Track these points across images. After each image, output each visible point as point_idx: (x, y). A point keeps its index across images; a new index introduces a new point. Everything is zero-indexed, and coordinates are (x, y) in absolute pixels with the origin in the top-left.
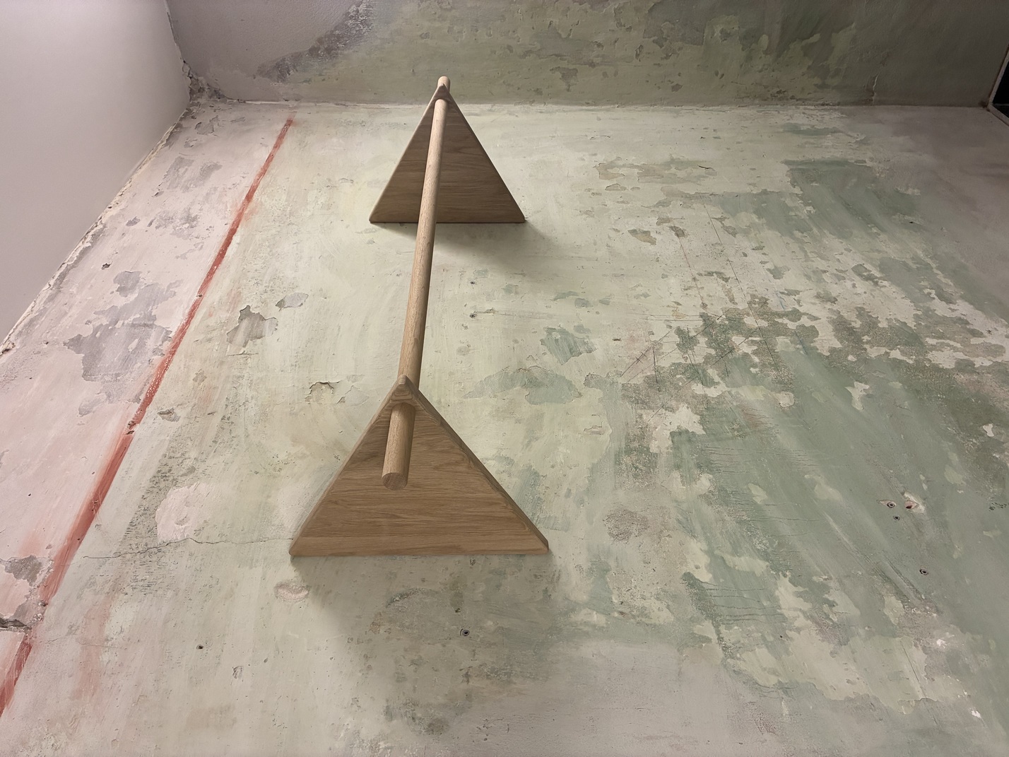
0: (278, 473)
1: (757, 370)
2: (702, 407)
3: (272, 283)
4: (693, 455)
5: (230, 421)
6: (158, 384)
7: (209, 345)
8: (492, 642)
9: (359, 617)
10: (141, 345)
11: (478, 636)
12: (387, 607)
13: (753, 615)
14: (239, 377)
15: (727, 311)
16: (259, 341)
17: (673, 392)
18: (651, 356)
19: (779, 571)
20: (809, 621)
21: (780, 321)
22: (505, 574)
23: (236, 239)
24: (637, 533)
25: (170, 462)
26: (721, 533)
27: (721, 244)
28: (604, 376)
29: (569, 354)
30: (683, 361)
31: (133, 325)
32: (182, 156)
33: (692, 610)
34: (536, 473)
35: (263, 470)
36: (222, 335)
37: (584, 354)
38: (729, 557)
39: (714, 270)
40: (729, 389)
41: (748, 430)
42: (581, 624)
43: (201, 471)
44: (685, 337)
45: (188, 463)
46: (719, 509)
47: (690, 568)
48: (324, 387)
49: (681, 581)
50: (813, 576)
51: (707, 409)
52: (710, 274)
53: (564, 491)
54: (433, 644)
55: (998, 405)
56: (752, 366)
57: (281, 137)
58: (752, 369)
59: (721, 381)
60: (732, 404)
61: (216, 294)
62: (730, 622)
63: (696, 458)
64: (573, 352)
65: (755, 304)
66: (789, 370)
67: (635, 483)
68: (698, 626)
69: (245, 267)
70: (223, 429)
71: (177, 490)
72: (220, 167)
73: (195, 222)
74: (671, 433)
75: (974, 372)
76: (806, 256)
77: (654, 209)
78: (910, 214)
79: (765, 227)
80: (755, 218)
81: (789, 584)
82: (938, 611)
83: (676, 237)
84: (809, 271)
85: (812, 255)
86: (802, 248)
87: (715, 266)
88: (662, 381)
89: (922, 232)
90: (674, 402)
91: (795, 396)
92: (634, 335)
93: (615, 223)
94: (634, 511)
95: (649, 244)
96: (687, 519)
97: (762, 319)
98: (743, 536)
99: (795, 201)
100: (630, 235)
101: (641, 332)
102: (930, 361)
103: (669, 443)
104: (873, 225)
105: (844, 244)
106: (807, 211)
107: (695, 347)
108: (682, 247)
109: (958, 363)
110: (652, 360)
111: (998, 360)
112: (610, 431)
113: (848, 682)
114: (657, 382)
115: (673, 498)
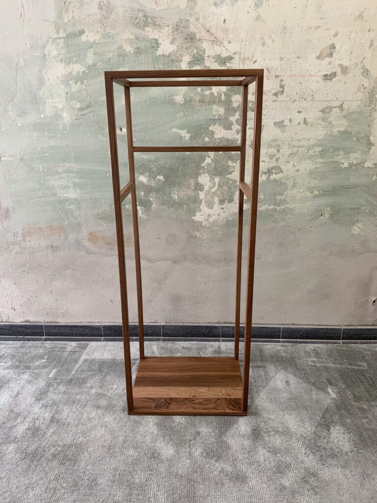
1: (199, 91)
2: (174, 58)
4: (144, 47)
13: (69, 53)
17: (185, 46)
18: (212, 38)
19: (89, 68)
20: (68, 73)
21: (237, 113)
24: (102, 13)
26: (104, 50)
27: (312, 100)
28: (195, 11)
30: (206, 55)
37: (213, 1)
38: (93, 50)
39: (286, 89)
44: (226, 60)
46: (116, 52)
47: (87, 33)
49: (81, 28)
50: (87, 79)
51: (173, 60)
52: (282, 86)
55: (175, 189)
62: (66, 43)
63: (142, 48)
66: (199, 107)
67: (128, 17)
68: (63, 31)
74: (157, 39)
75: (196, 189)
76: (295, 147)
77: (359, 65)
78: (331, 218)
79: (329, 132)
80: (340, 129)
81: (83, 70)
82: (76, 119)
83: (324, 74)
84: (280, 143)
85: (295, 150)
86: (303, 146)
87: (289, 91)
88: (192, 41)
89: (311, 216)
90: (178, 45)
91: (181, 105)
92: (228, 32)
93: (346, 35)
94: (113, 14)
95: (318, 55)
96: (110, 37)
97: (239, 105)
98: (103, 58)
99: (356, 159)
100: (329, 44)
101: (231, 36)
102: (203, 173)
103: (151, 37)
104: (322, 193)
105: (304, 171)
106: (344, 163)
107: (217, 64)
108: (312, 75)
109: (201, 185)
110: (208, 38)
111: (203, 203)
112: (157, 9)
113: (49, 79)
114: (192, 39)
115: (120, 33)
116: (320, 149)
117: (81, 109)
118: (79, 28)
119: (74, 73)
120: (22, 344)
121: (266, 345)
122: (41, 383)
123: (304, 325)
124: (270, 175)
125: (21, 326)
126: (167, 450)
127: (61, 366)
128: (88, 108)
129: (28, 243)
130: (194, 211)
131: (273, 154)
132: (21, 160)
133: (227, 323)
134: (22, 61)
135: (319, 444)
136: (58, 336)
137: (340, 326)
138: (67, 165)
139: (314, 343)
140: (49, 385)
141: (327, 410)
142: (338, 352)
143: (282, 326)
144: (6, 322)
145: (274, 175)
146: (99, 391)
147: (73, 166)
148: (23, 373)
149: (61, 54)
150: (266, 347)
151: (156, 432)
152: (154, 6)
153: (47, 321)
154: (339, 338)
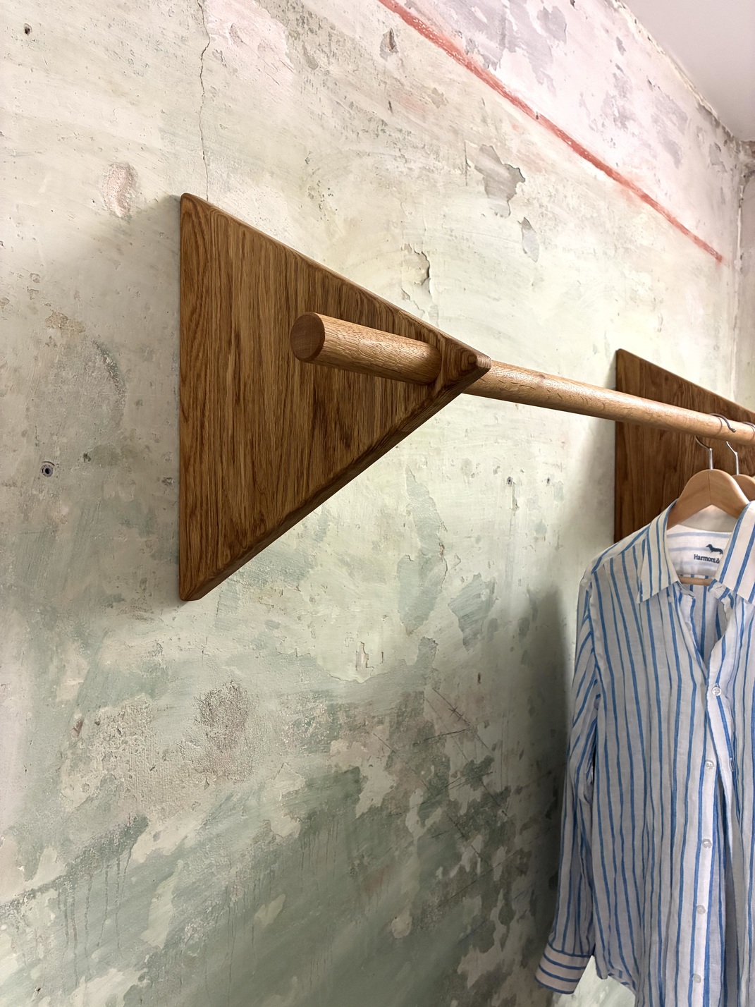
0: (307, 194)
1: (440, 877)
2: (392, 808)
3: (551, 216)
4: (327, 803)
5: (380, 133)
6: (430, 38)
7: (478, 120)
8: (30, 515)
9: (76, 296)
10: (480, 26)
11: (41, 491)
12: (94, 342)
13: (76, 940)
14: (438, 155)
16: (483, 189)
17: (413, 764)
18: (459, 727)
22: (148, 532)
23: (601, 175)
24: (212, 734)
25: (323, 36)
26: (210, 866)
28: (434, 666)
29: (462, 614)
30: (451, 772)
31: (503, 20)
32: (688, 121)
33: (83, 839)
34: (302, 575)
35: (310, 171)
36: (490, 138)
38: (172, 885)
40: (415, 842)
41: (361, 879)
42: (61, 660)
43: (311, 77)
44: (481, 771)
45: (322, 60)
46: (247, 857)
47: (156, 825)
48: (424, 271)
49: (133, 814)
51: (390, 815)
53: (276, 619)
54: (27, 417)
56: (444, 869)
57: (705, 247)
58: (441, 869)
59: (426, 829)
60: (397, 849)
61: (538, 136)
62: (62, 906)
63: (322, 810)
64: (464, 621)
65: (521, 858)
66: (439, 922)
67: (288, 724)
68: (55, 855)
69: (570, 183)
70: (370, 121)
71: (284, 37)
72: (677, 167)
73: (620, 125)
74: (358, 768)
81: (128, 987)
88: (426, 746)
90: (399, 767)
92: (485, 702)
94: (246, 726)
96: (234, 808)
101: (488, 710)
103: (345, 768)
107: (469, 785)
110: (453, 730)
112: (361, 681)
114: (426, 740)
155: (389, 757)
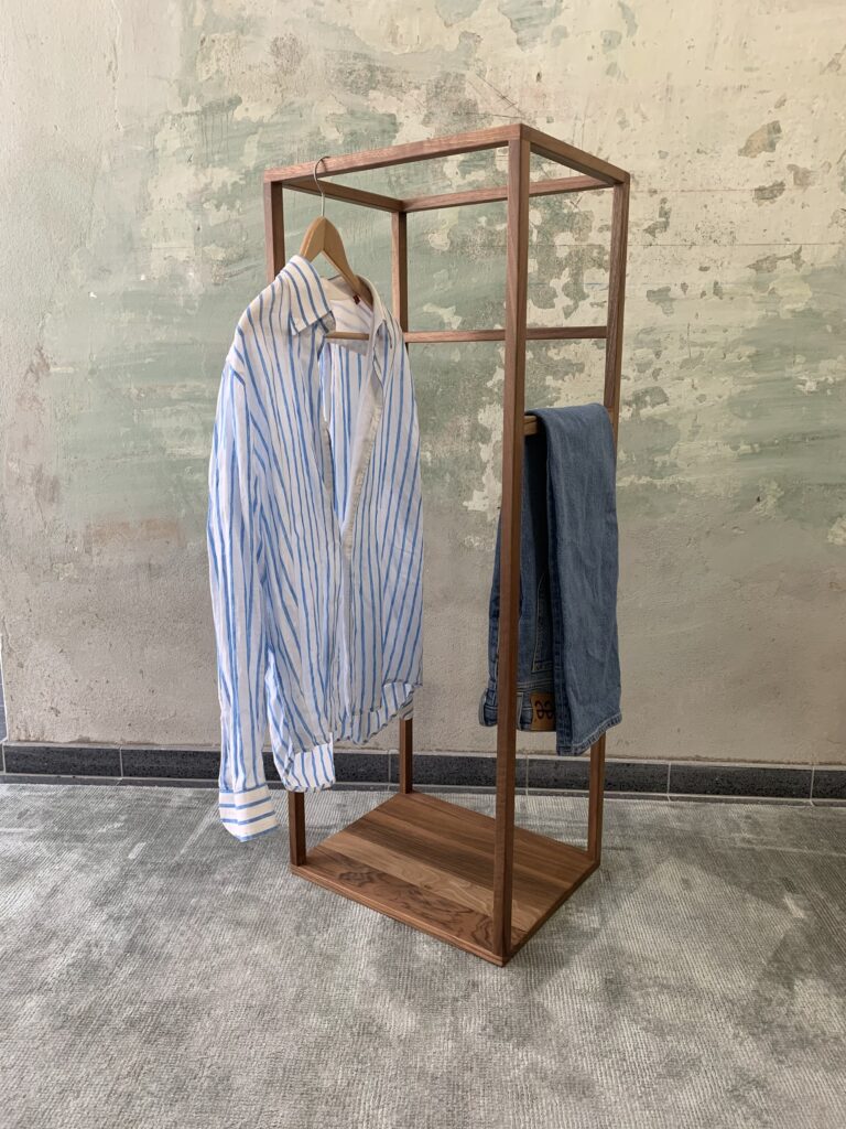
1: (484, 225)
4: (366, 130)
13: (207, 144)
15: (587, 217)
17: (453, 128)
18: (511, 112)
19: (245, 176)
21: (566, 273)
24: (279, 63)
26: (281, 138)
27: (732, 243)
28: (477, 56)
29: (515, 17)
37: (515, 36)
38: (257, 139)
39: (673, 220)
46: (305, 142)
47: (245, 103)
49: (234, 94)
50: (242, 199)
52: (665, 214)
56: (490, 222)
59: (466, 181)
62: (200, 125)
63: (362, 134)
64: (518, 23)
65: (599, 253)
66: (483, 257)
67: (333, 69)
68: (196, 99)
74: (394, 115)
75: (473, 438)
76: (694, 344)
77: (834, 167)
78: (779, 506)
79: (770, 314)
80: (795, 306)
81: (233, 180)
82: (216, 284)
83: (757, 186)
84: (662, 337)
85: (695, 351)
86: (712, 345)
87: (681, 224)
88: (469, 118)
89: (734, 502)
90: (437, 126)
91: (443, 252)
92: (547, 99)
93: (802, 104)
94: (302, 63)
95: (742, 146)
96: (294, 111)
97: (570, 254)
98: (278, 155)
99: (833, 372)
100: (766, 122)
101: (552, 108)
102: (490, 404)
103: (381, 111)
104: (758, 450)
105: (717, 398)
106: (806, 381)
108: (730, 189)
109: (485, 429)
110: (502, 113)
111: (489, 470)
112: (396, 53)
113: (161, 200)
114: (467, 113)
115: (316, 103)
116: (751, 350)
117: (227, 263)
118: (230, 92)
119: (215, 187)
120: (69, 790)
121: (635, 804)
122: (109, 871)
123: (722, 760)
124: (641, 408)
125: (70, 752)
126: (400, 1020)
127: (157, 837)
128: (241, 259)
129: (95, 559)
130: (469, 489)
131: (646, 360)
132: (92, 372)
133: (541, 753)
134: (106, 162)
135: (768, 1017)
136: (152, 775)
137: (807, 764)
138: (191, 383)
139: (745, 802)
140: (126, 875)
141: (784, 943)
142: (806, 823)
143: (670, 763)
144: (37, 741)
145: (649, 407)
146: (242, 889)
147: (204, 386)
148: (70, 850)
149: (189, 147)
150: (633, 808)
151: (373, 980)
152: (390, 47)
153: (128, 739)
154: (805, 794)
155: (426, 116)
